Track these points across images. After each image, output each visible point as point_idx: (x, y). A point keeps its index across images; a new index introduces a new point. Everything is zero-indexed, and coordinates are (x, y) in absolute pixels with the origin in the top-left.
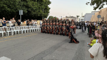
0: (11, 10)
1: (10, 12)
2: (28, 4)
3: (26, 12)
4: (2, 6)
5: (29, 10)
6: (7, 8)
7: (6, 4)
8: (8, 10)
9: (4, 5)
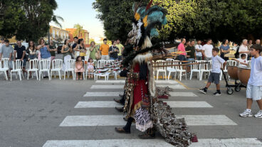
0: (256, 21)
1: (254, 25)
4: (236, 15)
6: (246, 16)
7: (245, 8)
8: (248, 22)
9: (241, 11)
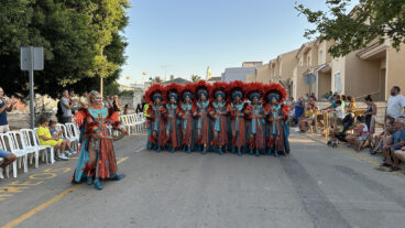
2: (54, 21)
3: (50, 57)
5: (61, 47)
